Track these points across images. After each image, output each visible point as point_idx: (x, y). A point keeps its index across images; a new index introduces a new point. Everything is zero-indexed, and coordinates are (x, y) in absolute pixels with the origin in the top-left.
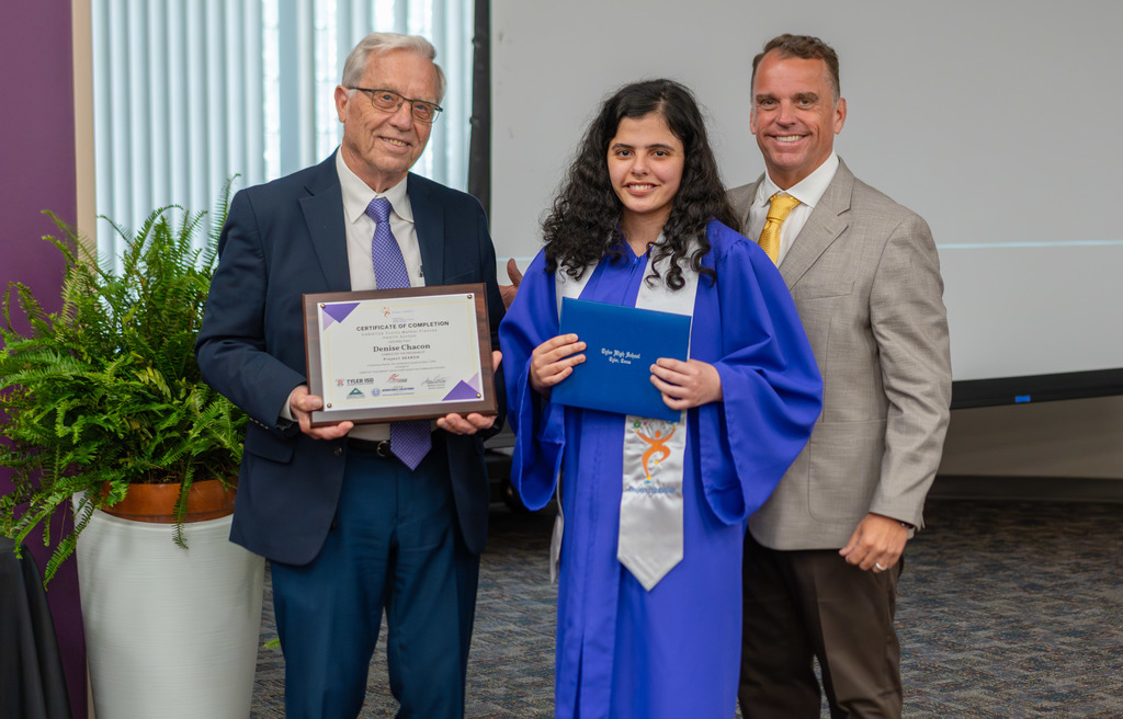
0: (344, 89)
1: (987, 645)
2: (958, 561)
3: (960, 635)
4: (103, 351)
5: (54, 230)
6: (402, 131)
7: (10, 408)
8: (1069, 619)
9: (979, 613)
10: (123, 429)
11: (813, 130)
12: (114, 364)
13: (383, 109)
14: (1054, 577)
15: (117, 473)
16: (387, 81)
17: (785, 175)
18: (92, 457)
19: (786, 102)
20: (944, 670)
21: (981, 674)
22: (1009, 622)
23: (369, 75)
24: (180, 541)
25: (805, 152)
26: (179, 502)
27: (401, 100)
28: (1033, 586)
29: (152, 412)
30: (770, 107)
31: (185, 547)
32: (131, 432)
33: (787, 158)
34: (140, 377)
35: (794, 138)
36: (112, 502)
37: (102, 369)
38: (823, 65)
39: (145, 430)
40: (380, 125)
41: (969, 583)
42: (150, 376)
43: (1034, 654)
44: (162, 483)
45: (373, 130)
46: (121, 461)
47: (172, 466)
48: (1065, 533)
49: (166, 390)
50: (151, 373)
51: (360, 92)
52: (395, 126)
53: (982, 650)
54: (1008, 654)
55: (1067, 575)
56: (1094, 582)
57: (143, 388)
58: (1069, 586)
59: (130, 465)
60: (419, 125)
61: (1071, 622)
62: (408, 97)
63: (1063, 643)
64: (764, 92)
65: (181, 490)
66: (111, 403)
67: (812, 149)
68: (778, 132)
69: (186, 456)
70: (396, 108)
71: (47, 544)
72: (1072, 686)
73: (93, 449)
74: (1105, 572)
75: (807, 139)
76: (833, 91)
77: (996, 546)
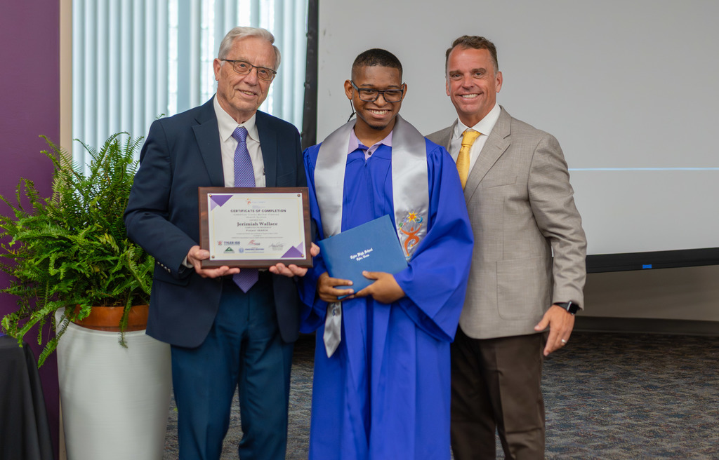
0: (218, 60)
1: (623, 422)
2: (603, 370)
3: (605, 416)
4: (77, 223)
5: (46, 147)
6: (251, 85)
7: (18, 258)
8: (674, 406)
9: (617, 402)
10: (90, 271)
11: (484, 90)
12: (84, 231)
13: (241, 73)
14: (664, 381)
15: (85, 299)
16: (243, 56)
17: (469, 118)
18: (70, 289)
19: (467, 75)
20: (596, 437)
21: (619, 439)
22: (636, 408)
23: (232, 52)
24: (123, 343)
25: (481, 103)
26: (123, 318)
27: (251, 67)
28: (650, 386)
29: (107, 261)
30: (458, 78)
31: (126, 347)
32: (93, 273)
33: (469, 108)
34: (100, 239)
35: (473, 96)
36: (81, 317)
37: (77, 233)
38: (488, 52)
39: (103, 273)
40: (238, 83)
41: (610, 384)
42: (106, 239)
43: (652, 428)
44: (112, 306)
45: (234, 86)
46: (87, 292)
47: (119, 296)
48: (670, 354)
49: (116, 248)
50: (107, 237)
51: (227, 62)
52: (247, 83)
53: (620, 425)
54: (636, 428)
55: (673, 380)
56: (690, 384)
57: (101, 246)
58: (674, 386)
59: (93, 294)
60: (261, 82)
61: (676, 409)
62: (255, 65)
63: (671, 422)
64: (454, 69)
65: (124, 311)
66: (82, 255)
67: (484, 102)
68: (464, 93)
69: (128, 290)
70: (248, 72)
71: (40, 343)
72: (678, 447)
73: (70, 283)
74: (697, 379)
75: (481, 96)
76: (494, 67)
77: (627, 361)
